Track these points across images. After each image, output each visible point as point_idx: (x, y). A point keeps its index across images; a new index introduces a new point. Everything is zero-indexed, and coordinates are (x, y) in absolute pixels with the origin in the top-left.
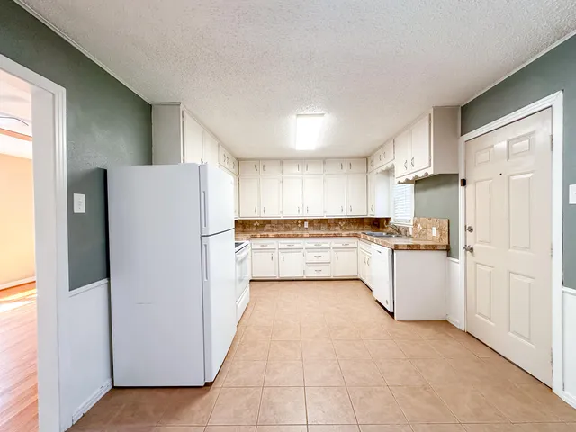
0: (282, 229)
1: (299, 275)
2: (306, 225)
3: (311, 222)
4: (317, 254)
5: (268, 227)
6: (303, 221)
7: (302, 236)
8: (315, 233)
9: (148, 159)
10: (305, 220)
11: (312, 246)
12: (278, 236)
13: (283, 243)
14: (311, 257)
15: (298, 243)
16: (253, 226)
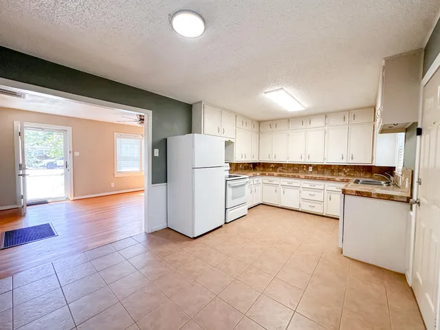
0: (290, 171)
1: (296, 207)
2: (311, 169)
3: (316, 167)
4: (312, 193)
5: (280, 168)
6: (308, 166)
7: (299, 177)
8: (318, 176)
9: (190, 131)
10: (310, 165)
11: (308, 186)
12: (280, 176)
13: (284, 181)
14: (306, 194)
15: (296, 182)
16: (270, 168)
